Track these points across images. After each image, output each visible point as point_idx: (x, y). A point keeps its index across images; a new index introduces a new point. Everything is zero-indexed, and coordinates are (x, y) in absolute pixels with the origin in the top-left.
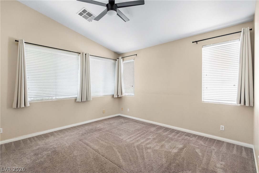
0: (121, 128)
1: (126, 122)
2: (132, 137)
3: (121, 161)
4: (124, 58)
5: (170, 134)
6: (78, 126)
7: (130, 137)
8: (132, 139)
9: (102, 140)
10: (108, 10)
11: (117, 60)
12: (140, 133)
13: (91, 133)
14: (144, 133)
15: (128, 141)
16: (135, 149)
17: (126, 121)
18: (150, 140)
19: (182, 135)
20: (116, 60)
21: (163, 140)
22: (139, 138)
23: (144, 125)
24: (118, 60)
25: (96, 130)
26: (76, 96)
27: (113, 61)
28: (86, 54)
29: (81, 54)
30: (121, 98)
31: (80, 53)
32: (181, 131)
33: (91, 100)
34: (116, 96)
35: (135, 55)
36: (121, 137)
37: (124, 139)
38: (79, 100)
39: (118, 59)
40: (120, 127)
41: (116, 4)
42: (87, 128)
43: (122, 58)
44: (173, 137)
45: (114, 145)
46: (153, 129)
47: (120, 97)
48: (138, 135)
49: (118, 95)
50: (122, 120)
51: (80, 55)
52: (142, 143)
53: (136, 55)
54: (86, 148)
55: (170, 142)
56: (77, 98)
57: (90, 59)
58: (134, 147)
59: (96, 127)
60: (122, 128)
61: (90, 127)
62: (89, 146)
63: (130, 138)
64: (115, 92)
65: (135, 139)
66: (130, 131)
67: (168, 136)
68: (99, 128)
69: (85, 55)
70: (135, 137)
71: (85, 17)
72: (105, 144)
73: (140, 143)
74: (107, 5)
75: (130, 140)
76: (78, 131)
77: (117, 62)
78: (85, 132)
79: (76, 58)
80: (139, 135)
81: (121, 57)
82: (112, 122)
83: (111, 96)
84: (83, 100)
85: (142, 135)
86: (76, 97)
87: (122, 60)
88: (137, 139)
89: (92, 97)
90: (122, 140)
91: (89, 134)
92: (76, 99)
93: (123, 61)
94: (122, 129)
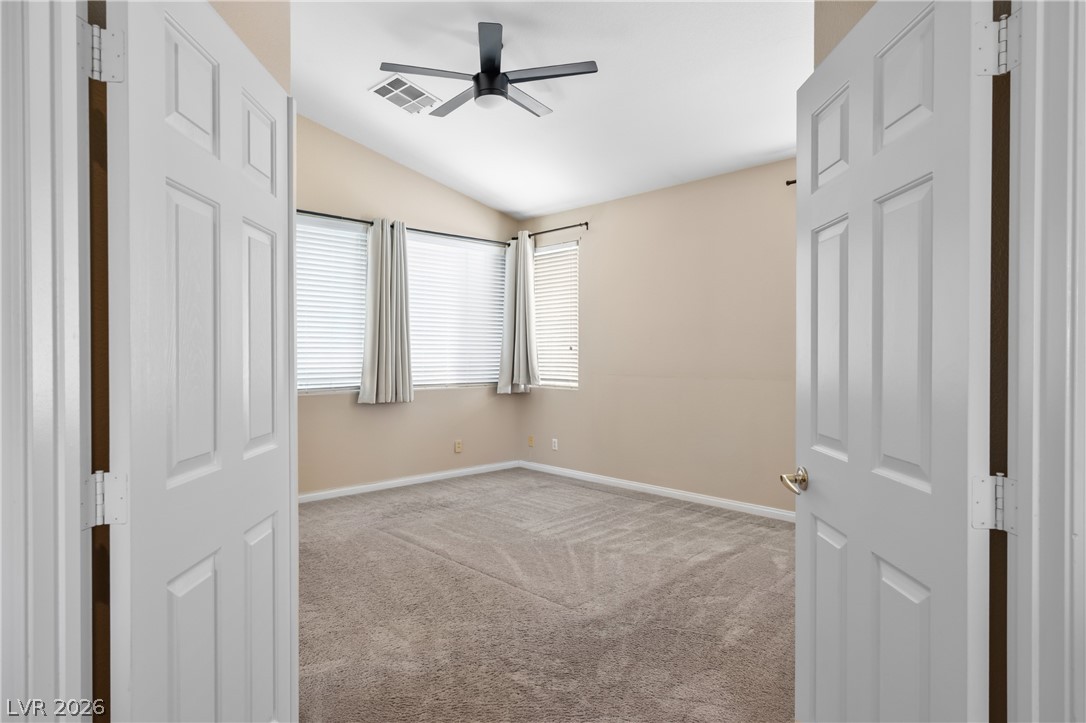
0: (525, 502)
1: (546, 487)
2: (562, 525)
3: (520, 574)
4: (538, 236)
5: (701, 521)
6: (363, 495)
7: (553, 524)
8: (560, 530)
9: (454, 531)
10: (479, 92)
11: (509, 245)
12: (589, 517)
13: (415, 513)
14: (608, 517)
15: (546, 533)
16: (567, 552)
17: (544, 484)
18: (623, 534)
19: (746, 524)
20: (506, 244)
21: (669, 535)
22: (587, 528)
23: (611, 497)
24: (513, 243)
25: (431, 507)
26: (357, 382)
27: (494, 250)
28: (392, 226)
29: (377, 225)
30: (524, 395)
31: (372, 224)
32: (746, 514)
33: (412, 399)
34: (505, 388)
35: (581, 225)
36: (523, 526)
37: (533, 530)
38: (367, 396)
39: (513, 239)
40: (522, 500)
41: (504, 74)
42: (396, 499)
43: (530, 236)
44: (710, 528)
45: (495, 541)
46: (641, 507)
47: (522, 394)
48: (583, 522)
49: (513, 385)
50: (531, 481)
51: (371, 229)
52: (592, 539)
53: (587, 224)
54: (405, 548)
55: (691, 539)
56: (361, 391)
57: (409, 243)
58: (565, 547)
59: (431, 498)
60: (529, 504)
61: (410, 499)
62: (412, 542)
63: (555, 527)
64: (501, 370)
65: (572, 529)
66: (557, 511)
67: (694, 525)
68: (441, 502)
69: (389, 229)
70: (571, 525)
71: (398, 101)
72: (467, 539)
73: (584, 538)
74: (476, 78)
75: (553, 531)
76: (367, 507)
77: (510, 251)
78: (392, 509)
79: (357, 240)
80: (587, 520)
81: (527, 233)
82: (489, 484)
83: (486, 389)
84: (382, 400)
85: (597, 520)
86: (359, 388)
87: (529, 243)
88: (579, 530)
89: (413, 389)
90: (526, 530)
91: (406, 515)
92: (358, 394)
93: (535, 246)
94: (525, 505)
